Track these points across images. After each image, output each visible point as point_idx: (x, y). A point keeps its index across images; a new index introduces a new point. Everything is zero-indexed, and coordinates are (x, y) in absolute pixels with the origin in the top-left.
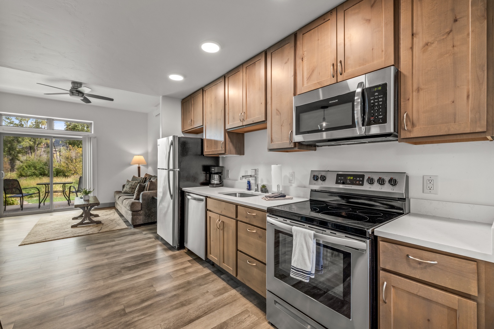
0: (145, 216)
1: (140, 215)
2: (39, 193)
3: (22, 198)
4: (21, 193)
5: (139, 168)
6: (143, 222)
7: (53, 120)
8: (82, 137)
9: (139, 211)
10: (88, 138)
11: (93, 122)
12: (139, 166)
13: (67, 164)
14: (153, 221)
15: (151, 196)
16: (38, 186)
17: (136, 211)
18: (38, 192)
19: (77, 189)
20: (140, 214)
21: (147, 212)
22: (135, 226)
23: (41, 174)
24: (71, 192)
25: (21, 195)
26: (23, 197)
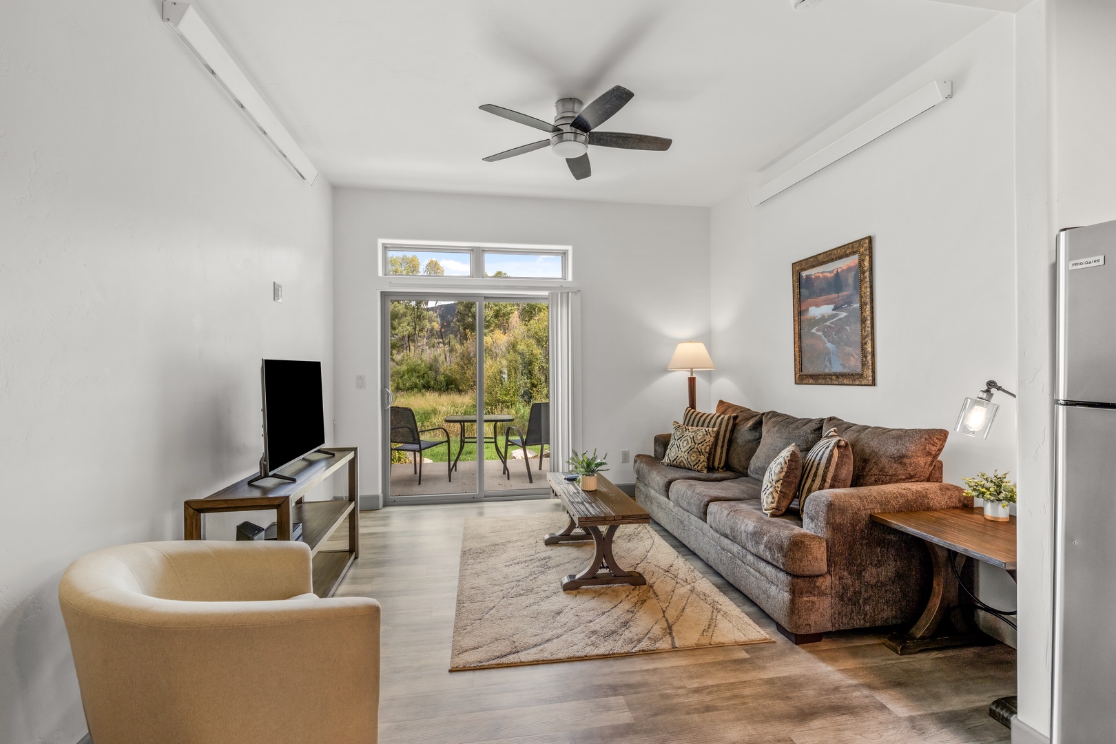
0: (841, 598)
1: (822, 594)
2: (448, 442)
3: (418, 454)
4: (417, 441)
5: (692, 381)
6: (833, 626)
7: (484, 251)
8: (546, 293)
9: (818, 576)
10: (562, 293)
11: (569, 248)
12: (692, 374)
13: (463, 368)
14: (868, 625)
15: (864, 514)
16: (445, 425)
17: (810, 577)
18: (446, 439)
19: (524, 437)
20: (823, 588)
21: (849, 581)
22: (802, 639)
23: (424, 387)
24: (509, 443)
25: (416, 447)
26: (420, 451)
